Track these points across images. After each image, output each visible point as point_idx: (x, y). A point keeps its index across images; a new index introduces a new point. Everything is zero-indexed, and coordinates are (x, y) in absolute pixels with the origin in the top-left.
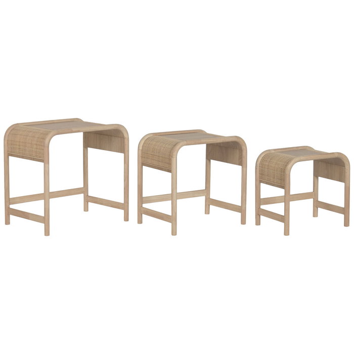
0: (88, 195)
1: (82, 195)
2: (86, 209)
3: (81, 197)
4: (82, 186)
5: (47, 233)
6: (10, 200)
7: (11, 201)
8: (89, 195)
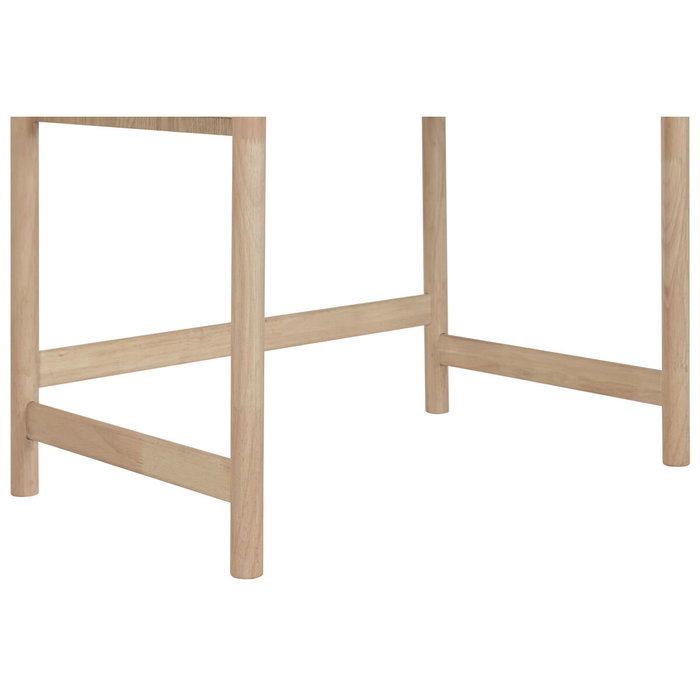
0: (445, 334)
1: (418, 333)
2: (437, 400)
3: (412, 341)
4: (416, 287)
5: (246, 558)
6: (38, 362)
7: (44, 369)
8: (451, 332)
